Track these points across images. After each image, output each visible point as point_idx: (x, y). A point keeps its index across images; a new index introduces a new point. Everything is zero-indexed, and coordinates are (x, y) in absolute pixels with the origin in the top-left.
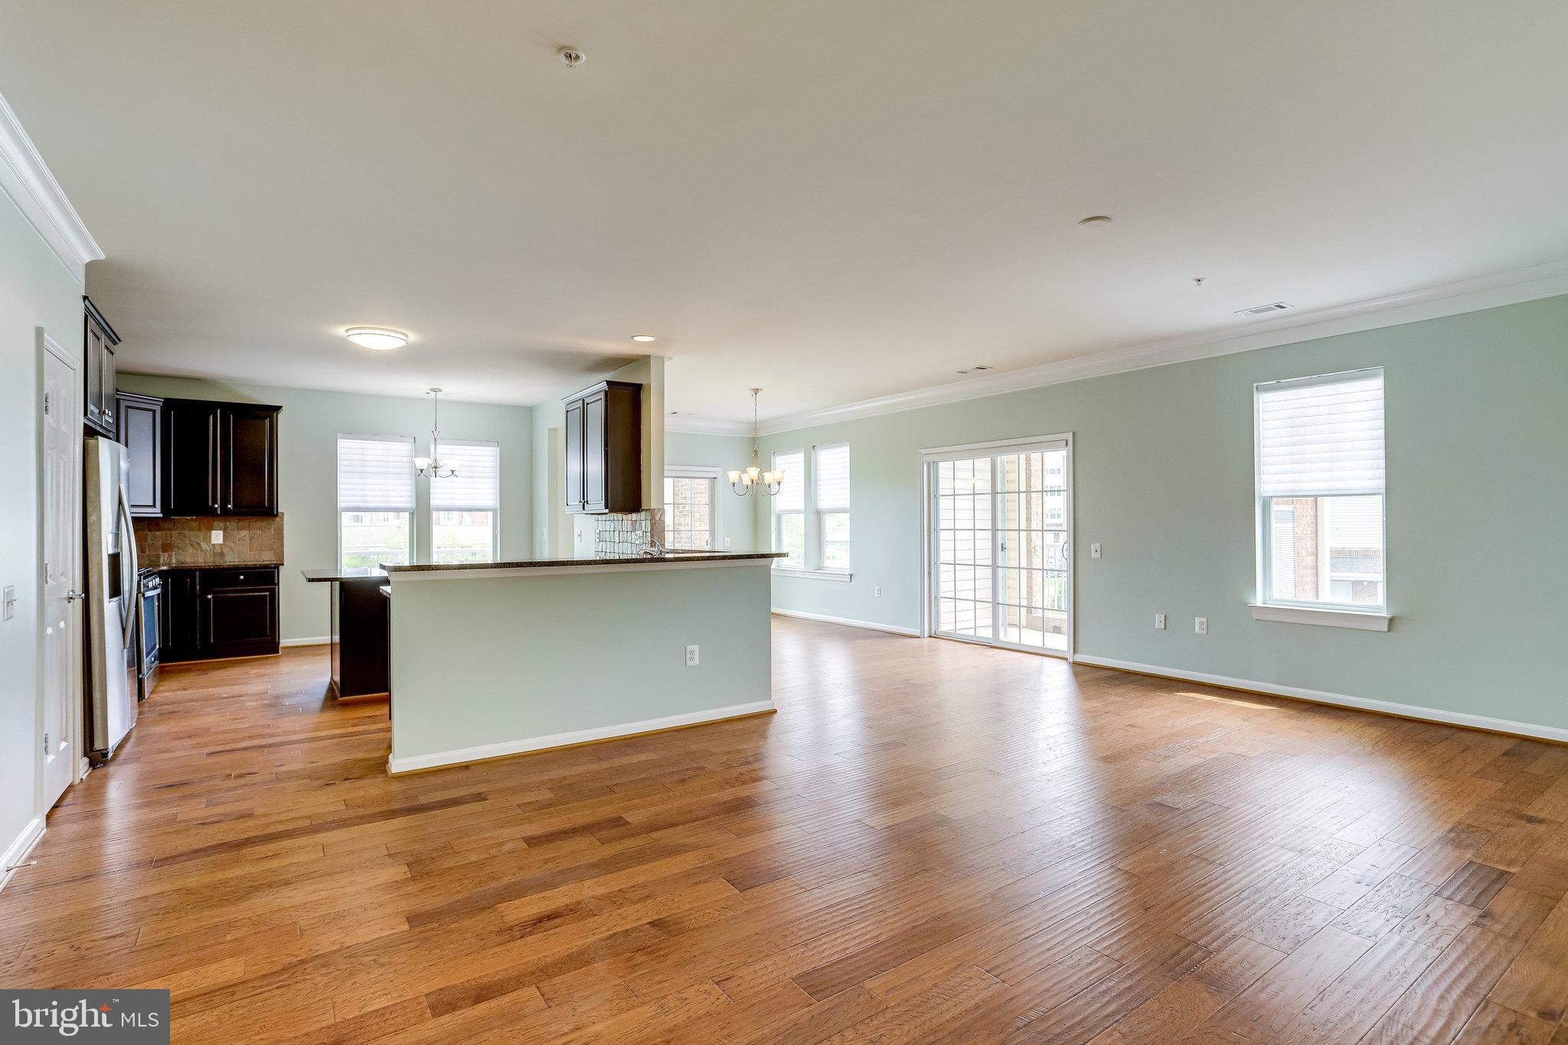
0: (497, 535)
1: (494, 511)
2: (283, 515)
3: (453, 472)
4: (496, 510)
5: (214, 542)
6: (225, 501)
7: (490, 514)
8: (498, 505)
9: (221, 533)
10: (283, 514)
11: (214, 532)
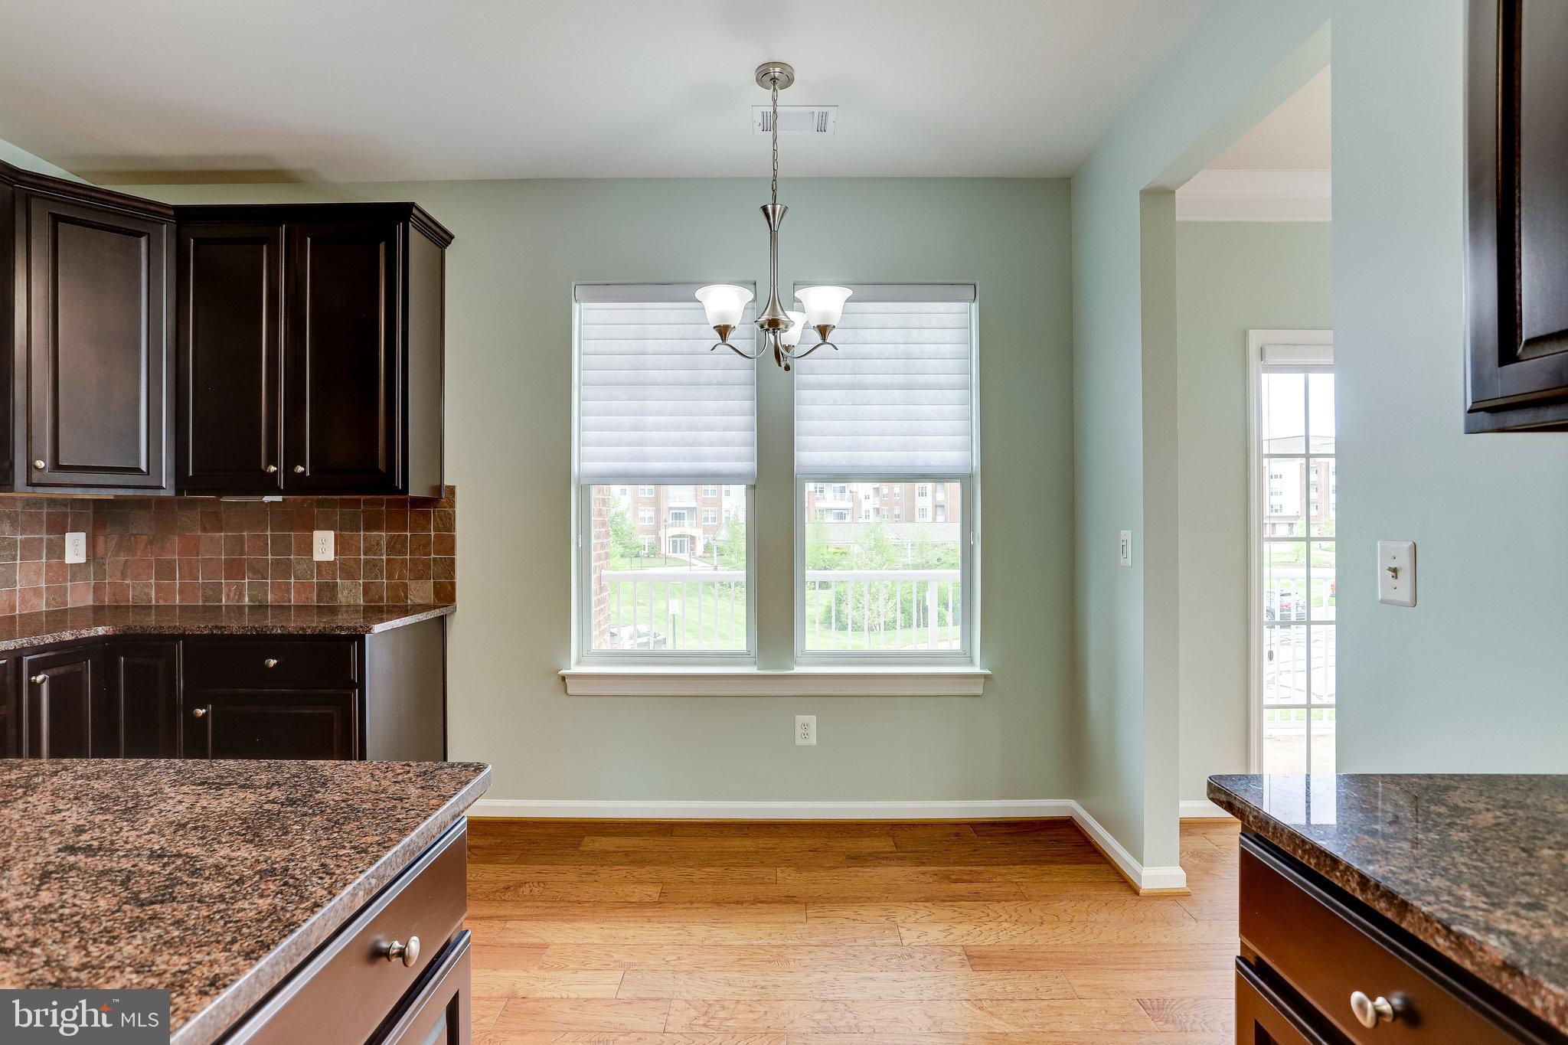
0: (972, 548)
1: (965, 479)
2: (453, 493)
3: (823, 330)
4: (971, 476)
5: (318, 556)
6: (294, 456)
7: (955, 487)
8: (976, 462)
9: (331, 535)
10: (452, 490)
11: (318, 535)
